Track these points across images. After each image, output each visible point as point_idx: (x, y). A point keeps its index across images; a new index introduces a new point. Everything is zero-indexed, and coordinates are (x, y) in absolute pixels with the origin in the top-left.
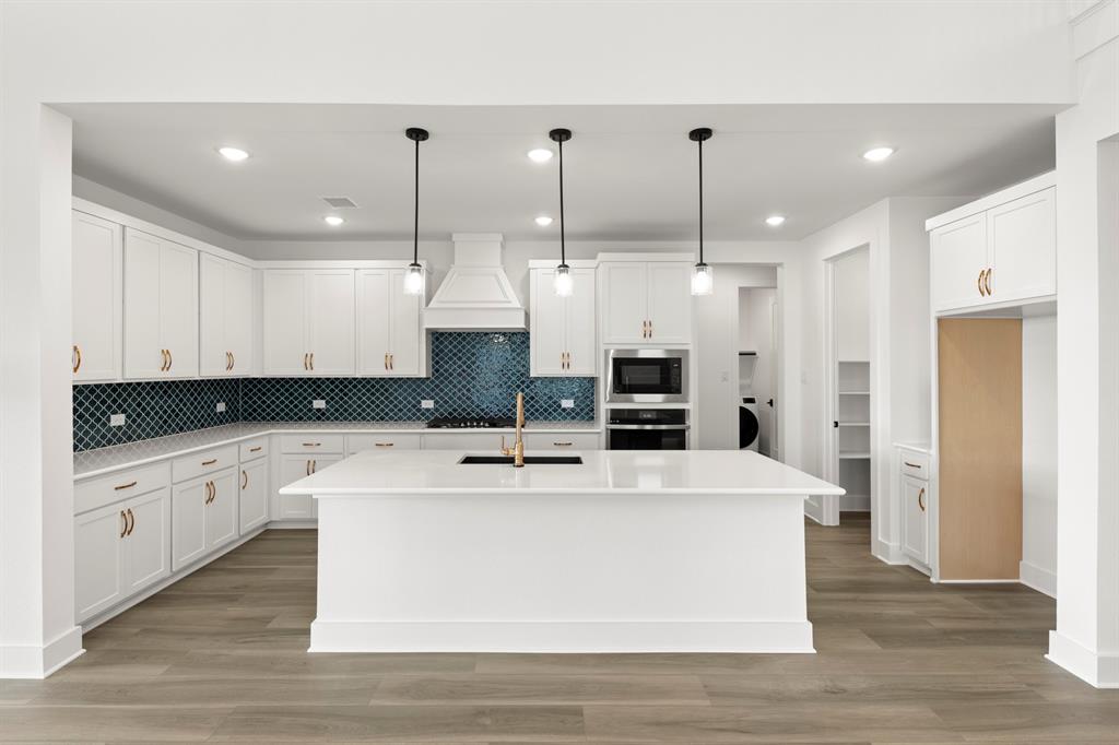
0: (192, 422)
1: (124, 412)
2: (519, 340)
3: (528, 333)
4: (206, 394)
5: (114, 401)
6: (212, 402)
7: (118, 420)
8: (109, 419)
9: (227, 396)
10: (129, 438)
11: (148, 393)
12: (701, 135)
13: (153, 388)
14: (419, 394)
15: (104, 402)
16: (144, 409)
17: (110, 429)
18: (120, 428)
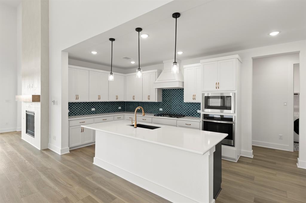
0: (112, 111)
1: (95, 108)
2: (180, 91)
3: (183, 89)
4: (115, 105)
5: (93, 106)
6: (117, 107)
7: (93, 109)
8: (91, 109)
9: (122, 105)
10: (96, 113)
11: (100, 104)
12: (176, 15)
13: (102, 103)
14: (159, 107)
15: (90, 106)
16: (99, 107)
17: (91, 111)
18: (94, 111)
